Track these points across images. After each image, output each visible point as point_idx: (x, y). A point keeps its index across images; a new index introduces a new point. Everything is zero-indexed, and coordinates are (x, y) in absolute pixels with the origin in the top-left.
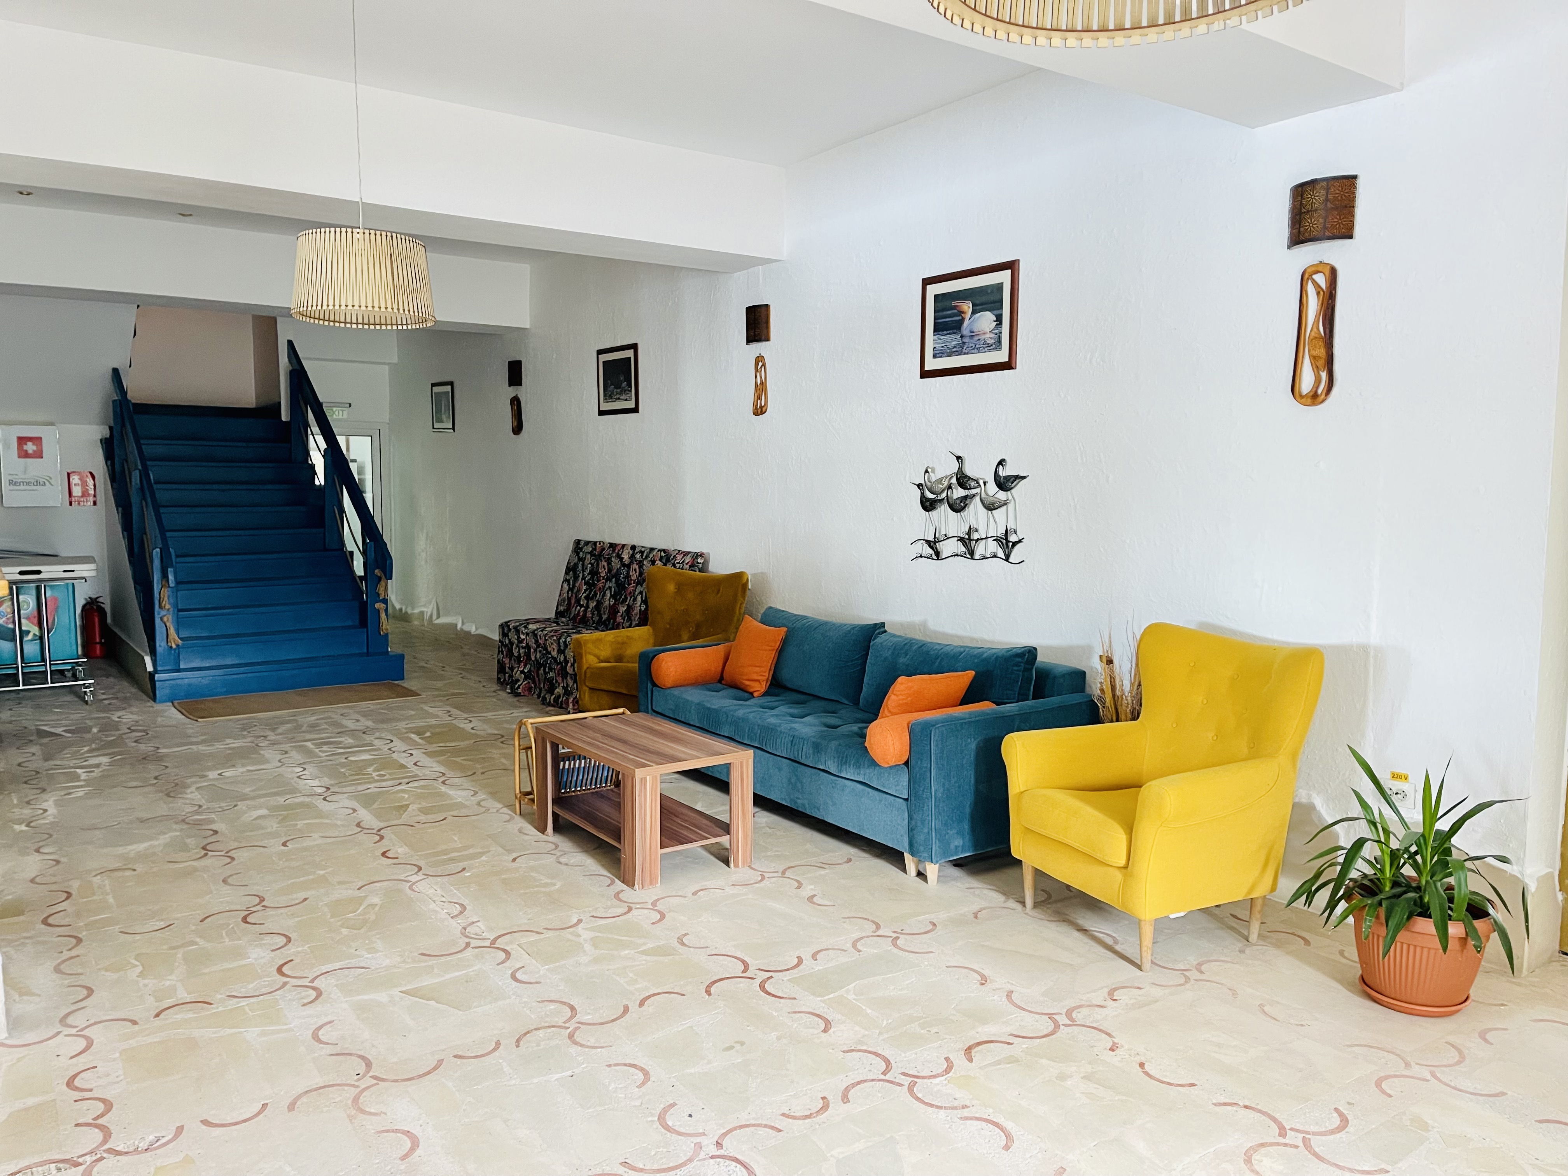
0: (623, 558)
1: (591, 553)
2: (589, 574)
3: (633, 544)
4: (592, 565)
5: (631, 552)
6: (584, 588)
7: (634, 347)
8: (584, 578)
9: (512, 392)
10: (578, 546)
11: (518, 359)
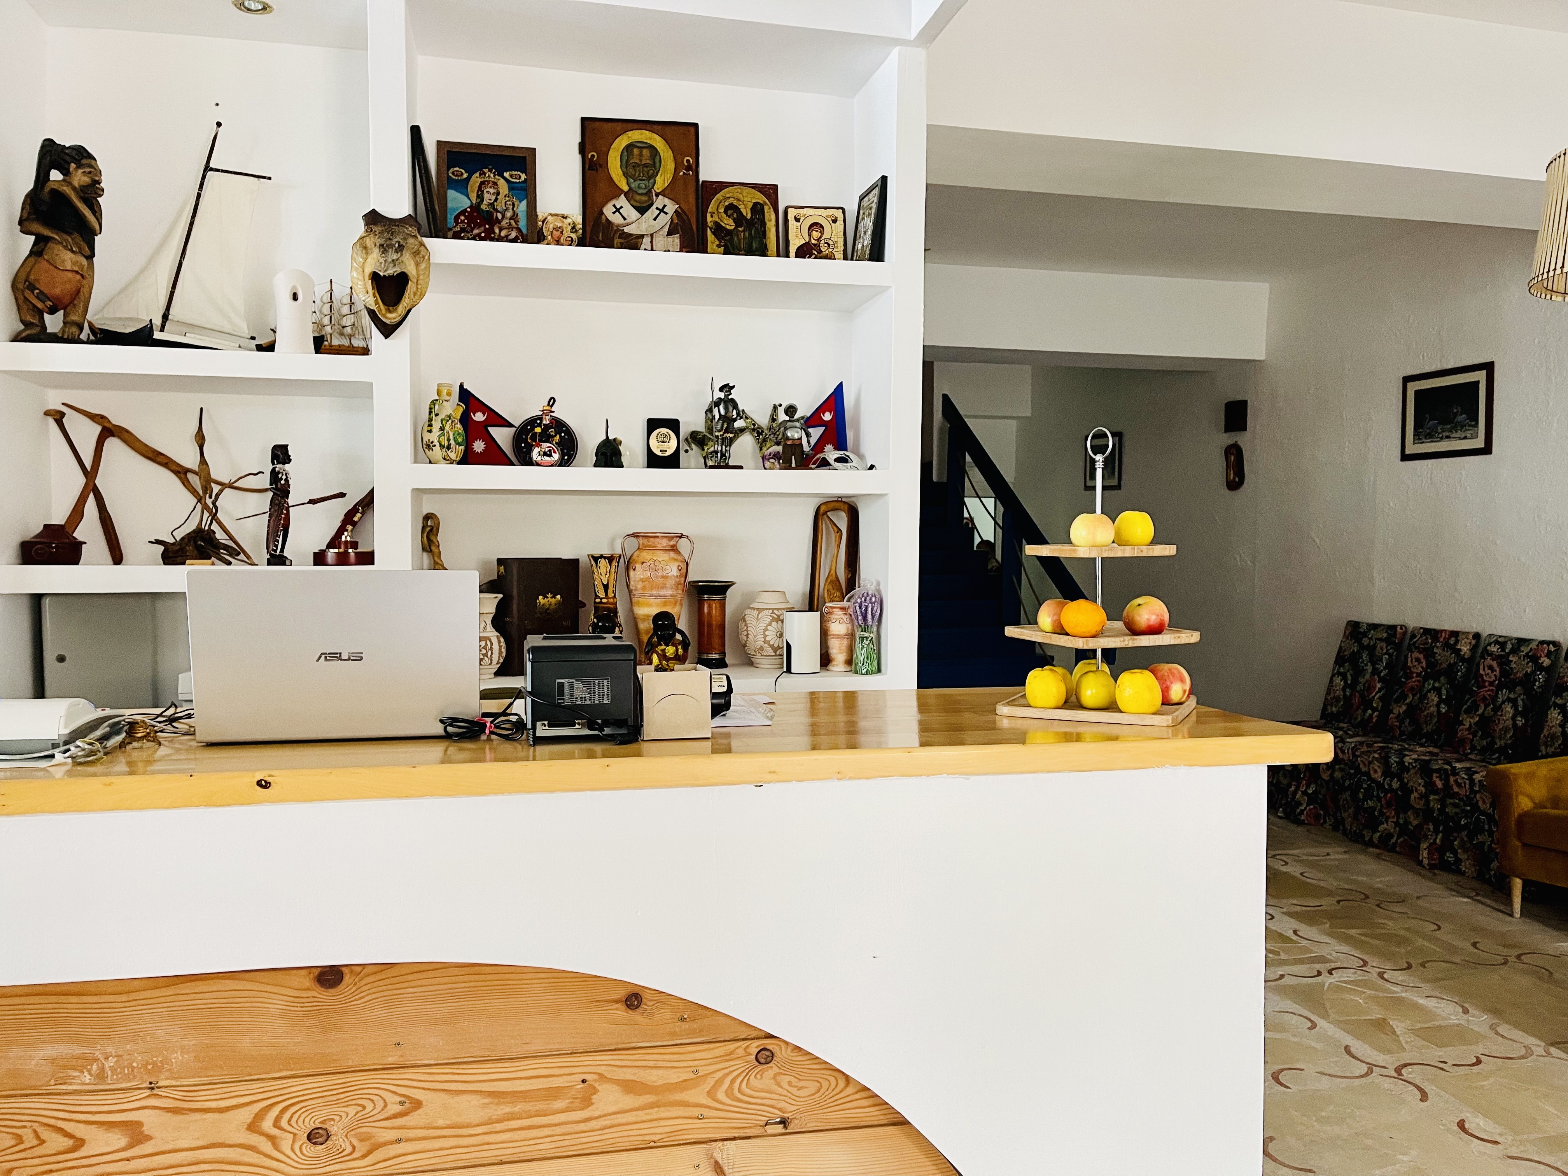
0: (1460, 650)
1: (1387, 640)
2: (1385, 668)
3: (1476, 630)
4: (1390, 655)
5: (1474, 642)
6: (1379, 685)
7: (1489, 367)
8: (1375, 672)
9: (1227, 439)
10: (1354, 630)
11: (1240, 398)
